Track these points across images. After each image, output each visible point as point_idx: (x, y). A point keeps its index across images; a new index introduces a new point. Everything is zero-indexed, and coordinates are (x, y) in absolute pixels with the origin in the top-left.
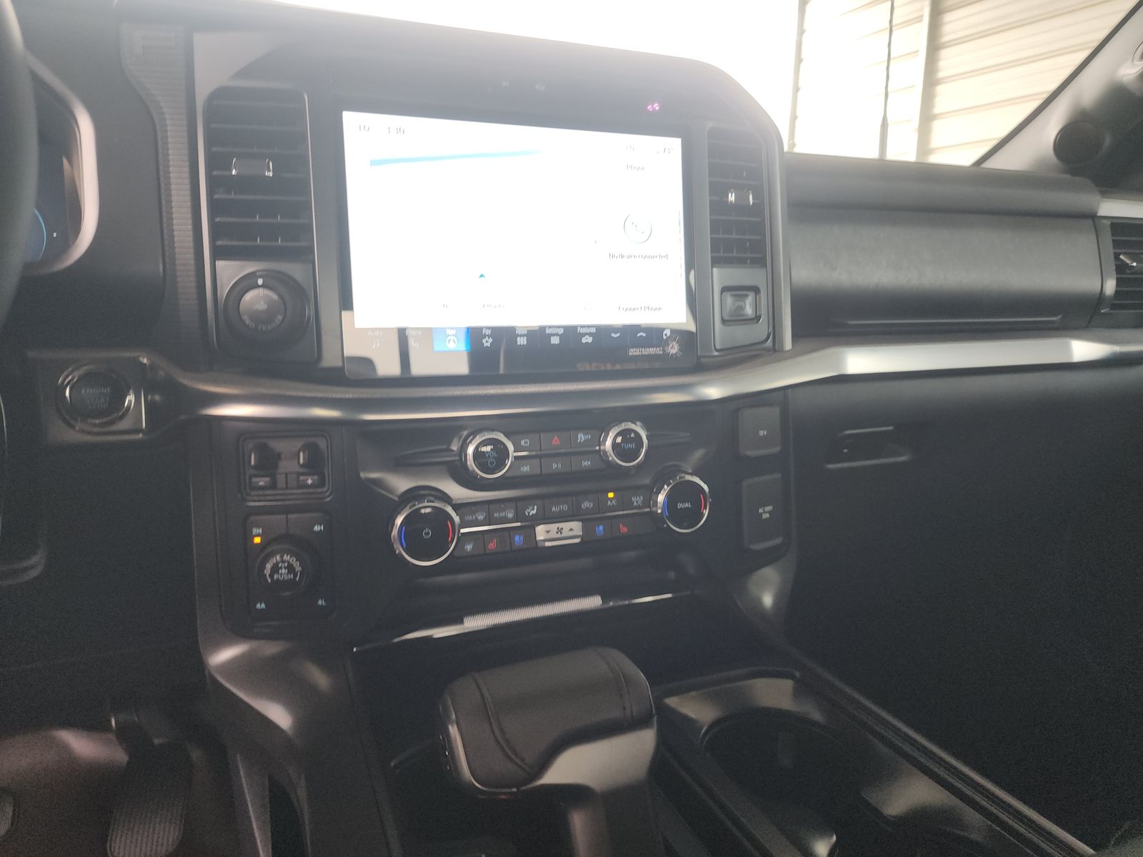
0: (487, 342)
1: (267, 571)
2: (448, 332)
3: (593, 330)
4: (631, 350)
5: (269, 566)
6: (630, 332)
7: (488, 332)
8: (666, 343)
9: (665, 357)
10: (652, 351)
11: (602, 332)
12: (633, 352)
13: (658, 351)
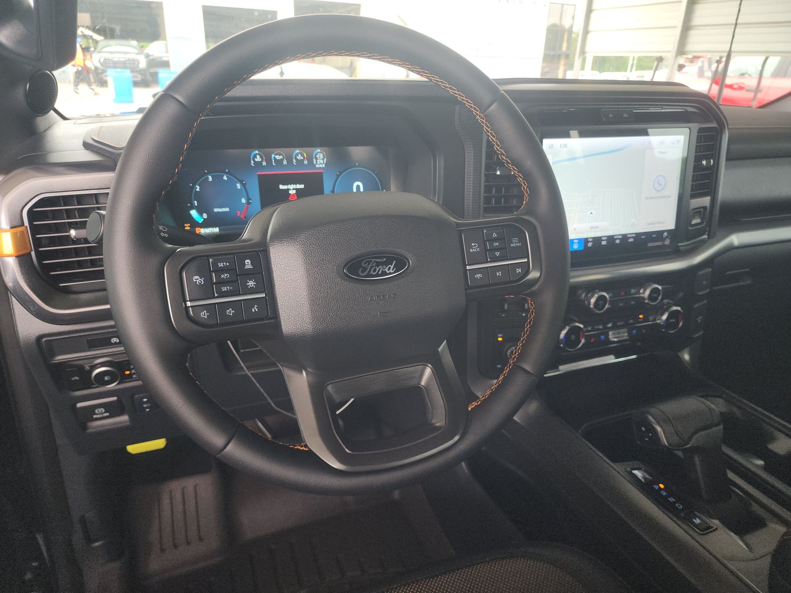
0: (590, 245)
1: (508, 354)
2: (575, 241)
3: (634, 235)
4: (649, 244)
5: (509, 351)
6: (649, 235)
7: (591, 240)
8: (663, 240)
9: (663, 247)
10: (657, 244)
11: (638, 235)
12: (650, 245)
13: (660, 243)
